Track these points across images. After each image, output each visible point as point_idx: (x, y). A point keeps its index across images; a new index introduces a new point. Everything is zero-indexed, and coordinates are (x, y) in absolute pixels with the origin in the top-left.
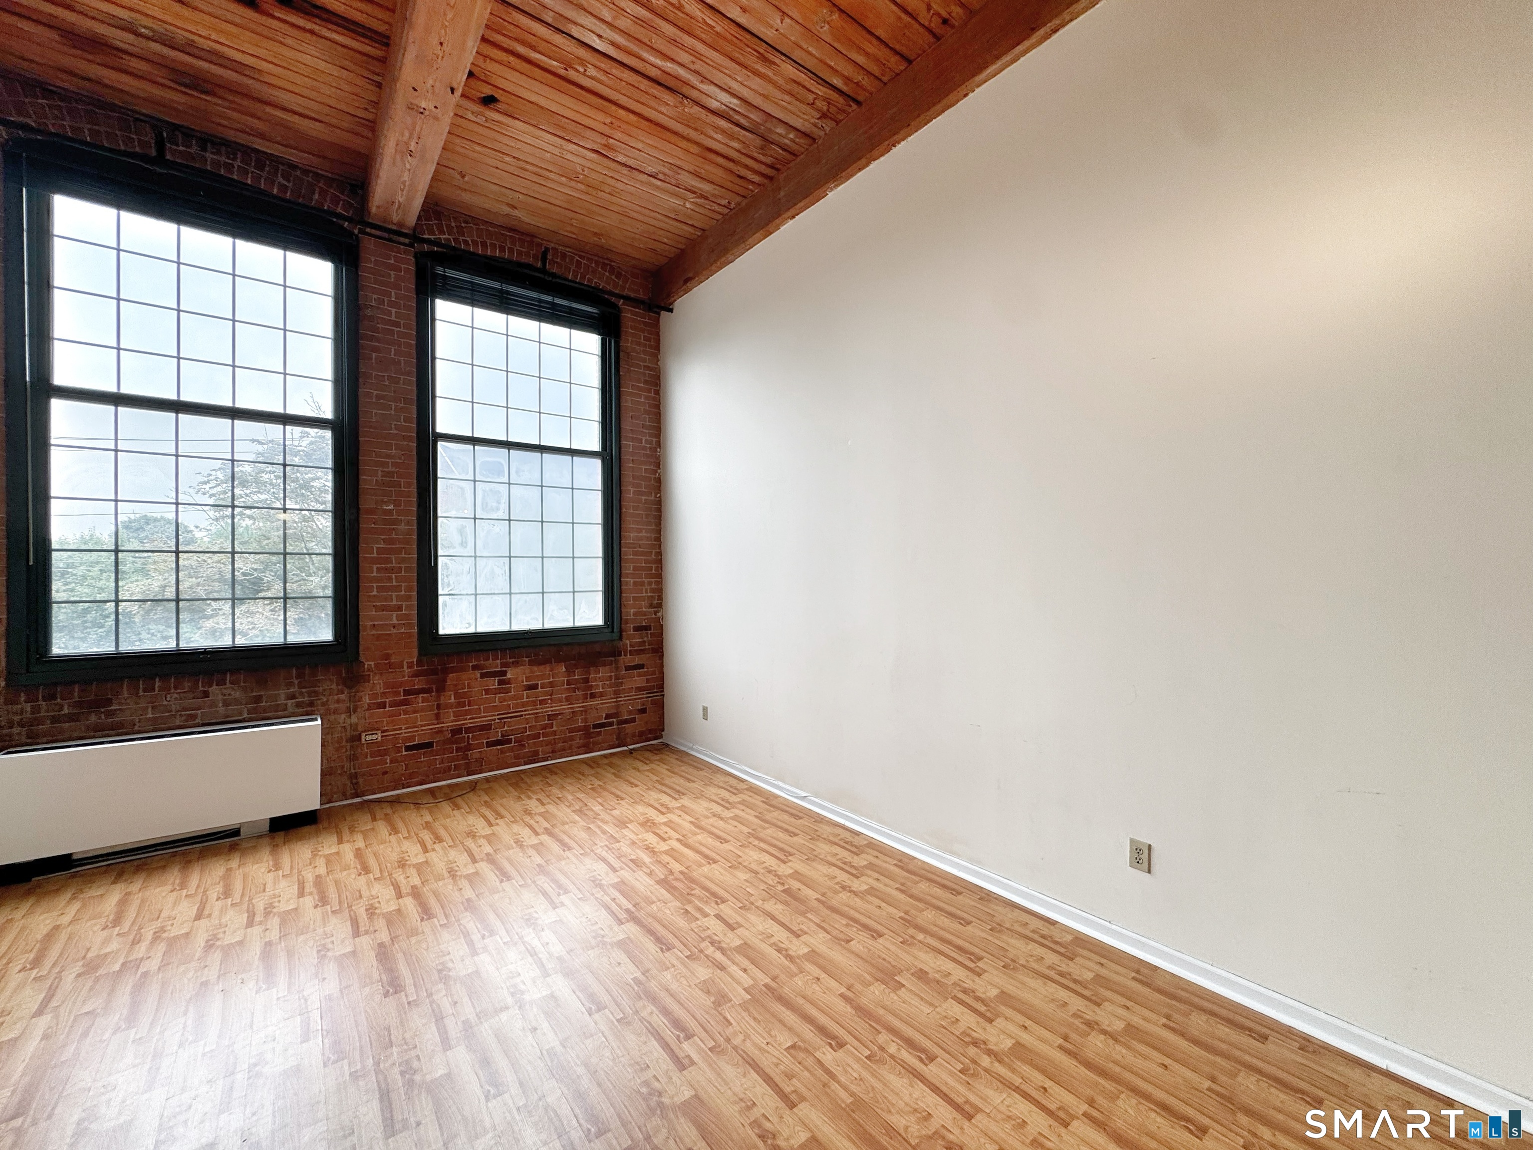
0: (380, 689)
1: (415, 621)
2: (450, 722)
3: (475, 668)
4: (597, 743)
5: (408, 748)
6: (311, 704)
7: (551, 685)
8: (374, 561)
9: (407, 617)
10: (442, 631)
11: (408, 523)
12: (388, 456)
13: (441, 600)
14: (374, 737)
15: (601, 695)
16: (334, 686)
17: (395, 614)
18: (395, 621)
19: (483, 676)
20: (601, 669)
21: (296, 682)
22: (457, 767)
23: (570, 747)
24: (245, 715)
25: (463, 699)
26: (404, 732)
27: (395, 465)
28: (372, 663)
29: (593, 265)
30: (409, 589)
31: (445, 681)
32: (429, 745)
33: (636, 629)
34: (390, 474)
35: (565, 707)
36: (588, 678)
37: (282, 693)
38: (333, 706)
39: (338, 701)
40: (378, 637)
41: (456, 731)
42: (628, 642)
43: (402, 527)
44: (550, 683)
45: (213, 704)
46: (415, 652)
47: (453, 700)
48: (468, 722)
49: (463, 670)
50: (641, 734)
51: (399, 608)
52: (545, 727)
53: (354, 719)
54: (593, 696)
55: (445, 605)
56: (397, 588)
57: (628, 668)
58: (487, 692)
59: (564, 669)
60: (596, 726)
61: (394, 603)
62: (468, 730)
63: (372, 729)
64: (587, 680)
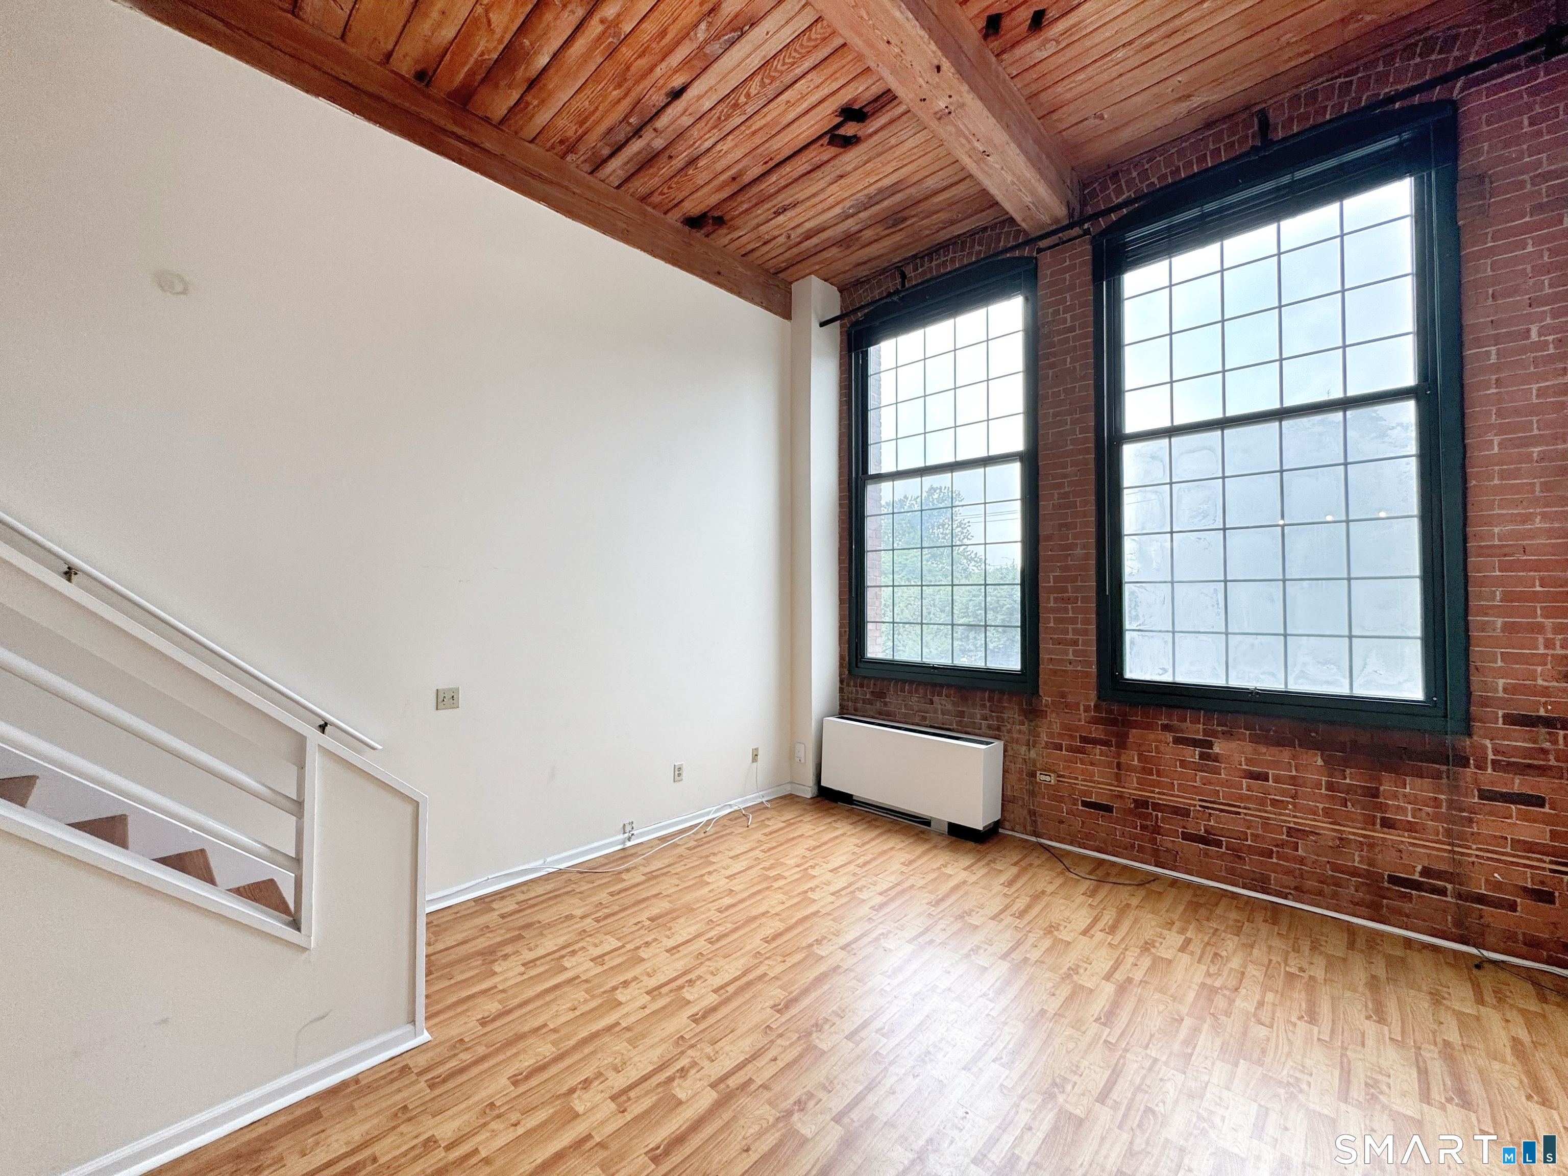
0: (1056, 728)
1: (1094, 659)
2: (1132, 788)
3: (1165, 728)
4: (1399, 912)
5: (1085, 804)
6: (998, 729)
7: (1293, 780)
8: (1051, 590)
9: (1083, 653)
10: (1129, 675)
11: (1084, 547)
12: (1064, 476)
13: (1128, 637)
14: (1048, 779)
15: (1411, 828)
16: (1016, 716)
17: (1071, 649)
18: (1071, 657)
19: (1177, 741)
20: (1408, 779)
21: (988, 704)
22: (1141, 849)
23: (1335, 895)
24: (955, 726)
25: (1148, 767)
26: (1081, 785)
27: (1071, 484)
28: (1049, 699)
30: (1086, 621)
31: (1126, 735)
32: (1108, 809)
33: (1510, 719)
34: (1065, 495)
35: (1324, 825)
36: (1377, 789)
37: (978, 712)
38: (1015, 736)
39: (1020, 732)
40: (1055, 672)
41: (1142, 803)
42: (1488, 743)
43: (1079, 552)
44: (1293, 777)
45: (935, 712)
46: (1093, 694)
47: (1136, 763)
48: (1156, 796)
49: (1149, 727)
50: (1510, 937)
51: (1075, 643)
52: (1282, 845)
53: (1033, 754)
54: (1387, 824)
55: (1132, 642)
56: (1073, 621)
57: (1485, 795)
58: (1183, 763)
59: (1320, 762)
60: (1393, 880)
61: (1070, 636)
62: (1156, 806)
63: (1047, 770)
64: (1374, 793)
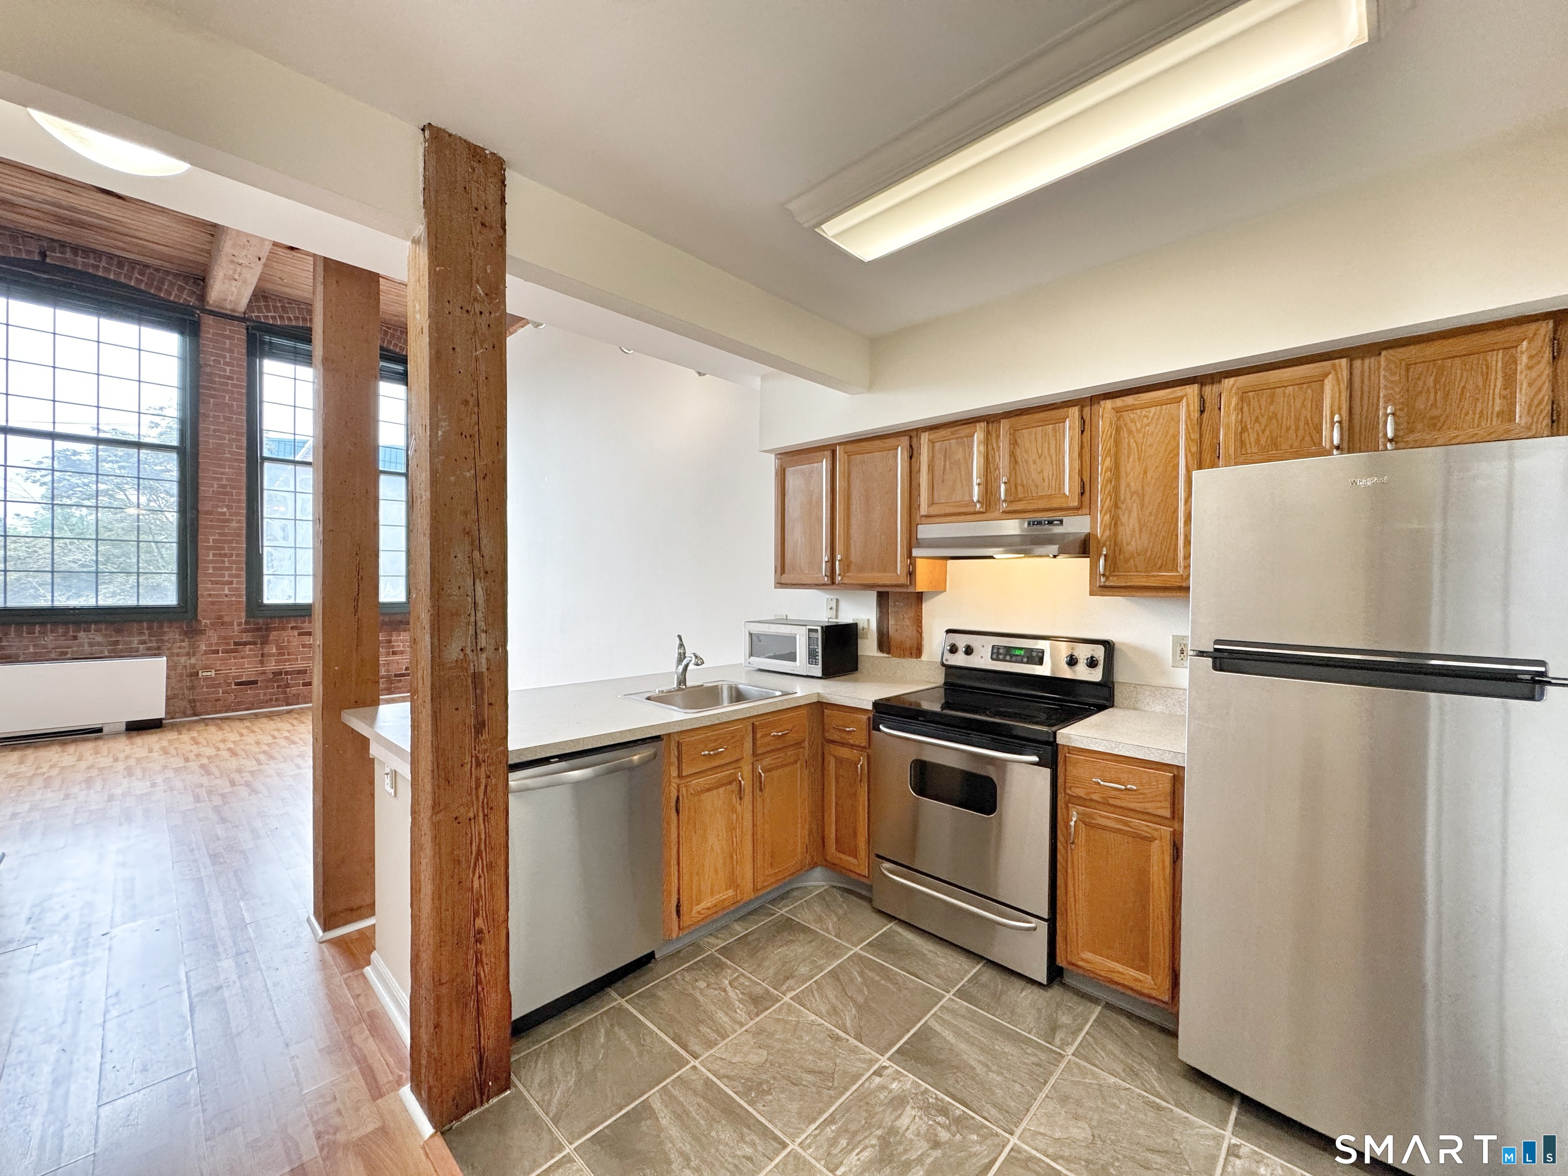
0: (214, 640)
1: (244, 592)
2: (272, 666)
3: (292, 628)
4: (398, 688)
5: (237, 684)
6: (159, 648)
8: (210, 548)
9: (237, 589)
10: (266, 601)
11: (239, 522)
12: (222, 473)
13: (266, 579)
14: (209, 674)
15: (402, 652)
16: (177, 636)
17: (227, 587)
18: (227, 592)
19: (300, 634)
20: (400, 633)
21: (147, 632)
22: (277, 700)
24: (106, 654)
25: (282, 650)
26: (234, 672)
27: (228, 479)
28: (208, 622)
29: (399, 334)
30: (240, 569)
31: (268, 636)
32: (255, 682)
34: (224, 486)
37: (136, 640)
38: (175, 651)
39: (180, 647)
40: (213, 603)
41: (277, 674)
43: (234, 524)
45: (82, 645)
46: (243, 614)
47: (274, 650)
48: (288, 667)
49: (284, 629)
51: (231, 583)
53: (193, 661)
54: (394, 653)
55: (269, 582)
56: (229, 569)
58: (304, 646)
60: (396, 675)
61: (227, 578)
62: (287, 673)
63: (207, 668)
64: (389, 641)
